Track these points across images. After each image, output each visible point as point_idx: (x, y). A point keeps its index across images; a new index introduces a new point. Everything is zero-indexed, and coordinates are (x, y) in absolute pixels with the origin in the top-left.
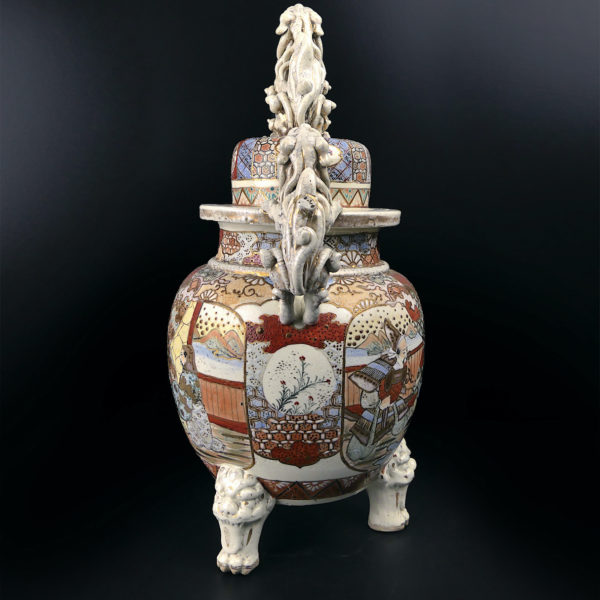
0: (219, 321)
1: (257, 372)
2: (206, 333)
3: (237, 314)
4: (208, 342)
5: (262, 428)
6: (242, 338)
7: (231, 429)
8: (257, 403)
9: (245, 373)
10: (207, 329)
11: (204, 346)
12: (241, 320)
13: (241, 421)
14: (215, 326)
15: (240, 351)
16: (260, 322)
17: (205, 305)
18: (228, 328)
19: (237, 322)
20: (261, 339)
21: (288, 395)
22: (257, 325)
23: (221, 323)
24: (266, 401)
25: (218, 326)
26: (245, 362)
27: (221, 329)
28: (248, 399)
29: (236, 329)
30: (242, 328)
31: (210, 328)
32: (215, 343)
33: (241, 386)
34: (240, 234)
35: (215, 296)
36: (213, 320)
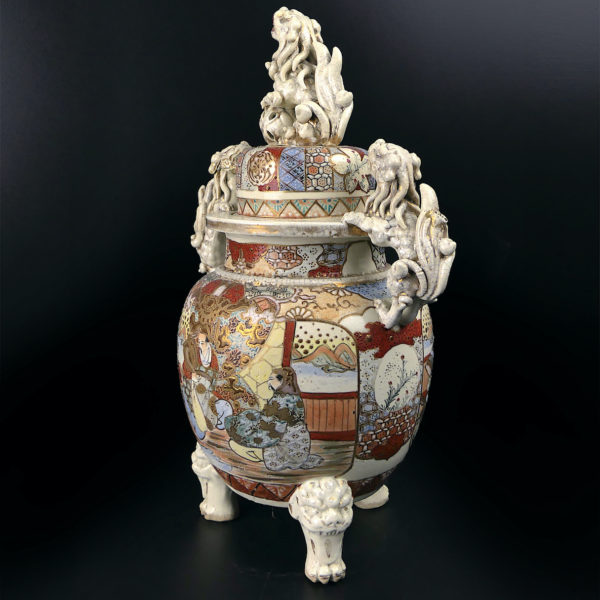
0: (324, 337)
1: (370, 378)
2: (311, 351)
3: (342, 327)
4: (315, 361)
5: (370, 430)
6: (354, 349)
7: (337, 440)
8: (368, 408)
9: (359, 382)
10: (311, 347)
11: (310, 365)
12: (348, 332)
13: (350, 429)
14: (321, 343)
15: (353, 362)
16: (366, 331)
17: (299, 324)
18: (337, 342)
19: (345, 334)
20: (371, 347)
21: (393, 393)
22: (365, 334)
23: (328, 338)
24: (376, 404)
25: (325, 342)
26: (359, 371)
27: (330, 344)
28: (360, 407)
29: (345, 341)
30: (352, 340)
31: (315, 346)
32: (324, 360)
33: (355, 395)
34: (301, 248)
35: (308, 313)
36: (316, 338)
